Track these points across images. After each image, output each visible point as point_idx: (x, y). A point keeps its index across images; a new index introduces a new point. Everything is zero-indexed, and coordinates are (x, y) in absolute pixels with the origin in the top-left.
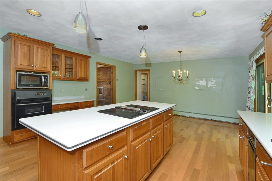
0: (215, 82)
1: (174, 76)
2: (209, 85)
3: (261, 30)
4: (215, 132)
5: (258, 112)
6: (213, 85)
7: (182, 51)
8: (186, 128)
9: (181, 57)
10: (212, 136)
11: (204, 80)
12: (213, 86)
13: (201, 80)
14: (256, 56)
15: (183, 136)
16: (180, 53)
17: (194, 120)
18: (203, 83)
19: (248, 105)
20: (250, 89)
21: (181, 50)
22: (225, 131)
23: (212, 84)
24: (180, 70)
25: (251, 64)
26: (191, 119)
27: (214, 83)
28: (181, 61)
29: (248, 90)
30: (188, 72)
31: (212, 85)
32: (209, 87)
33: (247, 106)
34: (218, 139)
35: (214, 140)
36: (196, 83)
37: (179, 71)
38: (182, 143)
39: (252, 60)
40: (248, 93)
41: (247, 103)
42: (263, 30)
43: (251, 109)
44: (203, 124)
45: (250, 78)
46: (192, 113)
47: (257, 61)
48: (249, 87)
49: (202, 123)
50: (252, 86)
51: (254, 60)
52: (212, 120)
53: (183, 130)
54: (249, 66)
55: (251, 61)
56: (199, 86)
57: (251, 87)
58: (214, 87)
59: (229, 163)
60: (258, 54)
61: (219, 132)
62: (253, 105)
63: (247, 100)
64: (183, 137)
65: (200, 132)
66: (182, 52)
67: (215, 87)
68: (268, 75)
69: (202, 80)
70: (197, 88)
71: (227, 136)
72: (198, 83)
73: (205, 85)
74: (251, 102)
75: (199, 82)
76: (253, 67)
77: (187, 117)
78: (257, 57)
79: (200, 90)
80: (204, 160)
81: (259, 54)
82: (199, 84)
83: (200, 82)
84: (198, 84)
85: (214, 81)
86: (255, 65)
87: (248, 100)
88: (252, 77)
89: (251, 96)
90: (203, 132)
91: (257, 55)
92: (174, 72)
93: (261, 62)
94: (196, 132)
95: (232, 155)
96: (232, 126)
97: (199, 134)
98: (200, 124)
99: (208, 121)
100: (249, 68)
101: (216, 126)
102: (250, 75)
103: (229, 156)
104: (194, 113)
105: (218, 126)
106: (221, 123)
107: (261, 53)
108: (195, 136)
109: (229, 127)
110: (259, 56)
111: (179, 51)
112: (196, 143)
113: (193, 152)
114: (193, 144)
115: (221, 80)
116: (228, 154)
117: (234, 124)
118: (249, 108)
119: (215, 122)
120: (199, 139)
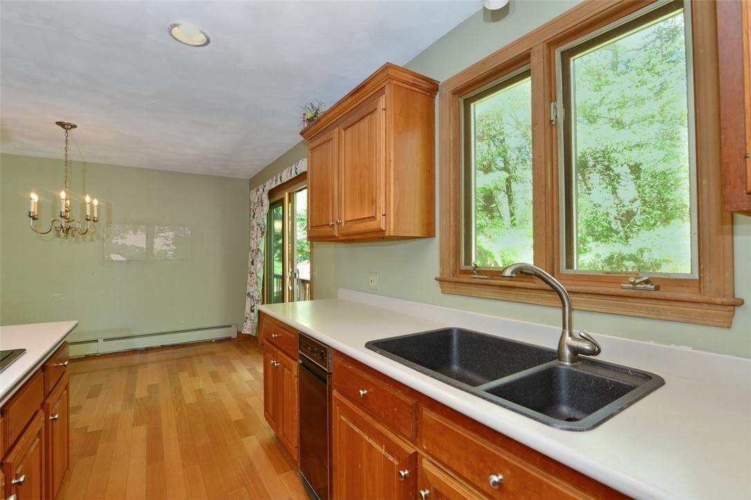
0: (172, 239)
1: (36, 213)
2: (155, 246)
3: (302, 134)
4: (184, 376)
5: (267, 303)
6: (168, 245)
7: (74, 126)
8: (87, 398)
9: (71, 146)
10: (180, 391)
11: (139, 232)
12: (168, 248)
13: (131, 232)
14: (271, 185)
15: (86, 428)
16: (67, 129)
17: (109, 360)
18: (136, 240)
19: (250, 289)
20: (254, 253)
21: (73, 123)
22: (206, 366)
23: (165, 244)
24: (66, 192)
25: (256, 199)
26: (95, 362)
27: (170, 242)
28: (71, 161)
29: (250, 257)
30: (96, 202)
31: (165, 248)
32: (155, 251)
33: (249, 294)
34: (199, 393)
35: (190, 399)
36: (114, 241)
38: (94, 452)
39: (261, 190)
40: (250, 263)
41: (248, 287)
42: (305, 135)
43: (256, 298)
44: (143, 364)
45: (255, 228)
46: (97, 341)
47: (272, 193)
48: (253, 251)
49: (139, 365)
50: (260, 247)
51: (266, 192)
52: (163, 347)
53: (81, 406)
54: (253, 204)
55: (259, 193)
56: (123, 250)
57: (259, 250)
58: (170, 251)
59: (243, 440)
60: (277, 180)
61: (194, 374)
62: (260, 289)
63: (247, 279)
64: (89, 430)
65: (141, 392)
66: (73, 130)
67: (172, 253)
68: (314, 225)
69: (135, 232)
70: (116, 257)
71: (215, 377)
72: (120, 242)
73: (145, 247)
74: (257, 284)
75: (122, 238)
76: (262, 205)
77: (80, 359)
78: (273, 186)
79: (128, 262)
80: (186, 467)
81: (279, 179)
82: (123, 245)
83: (128, 236)
84: (120, 244)
85: (171, 234)
86: (266, 202)
87: (249, 279)
88: (261, 229)
89: (258, 270)
90: (153, 389)
91: (274, 182)
92: (35, 197)
93: (278, 198)
94: (130, 398)
95: (240, 417)
96: (217, 348)
97: (140, 398)
98: (132, 368)
99: (155, 353)
100: (252, 207)
101: (181, 358)
102: (254, 223)
103: (236, 421)
104: (105, 340)
105: (186, 357)
106: (190, 348)
107: (282, 179)
108: (133, 410)
109: (213, 353)
110: (278, 184)
111: (60, 124)
112: (142, 431)
113: (145, 463)
114: (135, 437)
115: (189, 233)
116: (234, 419)
117: (219, 341)
118: (252, 297)
119: (174, 351)
120: (149, 415)
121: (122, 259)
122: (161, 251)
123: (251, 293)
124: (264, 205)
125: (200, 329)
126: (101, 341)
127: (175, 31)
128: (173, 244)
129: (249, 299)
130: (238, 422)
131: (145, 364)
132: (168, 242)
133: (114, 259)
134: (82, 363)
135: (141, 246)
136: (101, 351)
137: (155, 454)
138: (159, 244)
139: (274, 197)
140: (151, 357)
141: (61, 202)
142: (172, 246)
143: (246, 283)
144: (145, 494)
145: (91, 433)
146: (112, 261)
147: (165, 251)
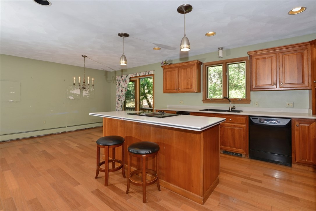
2: (83, 94)
6: (87, 94)
9: (86, 63)
11: (78, 89)
12: (87, 95)
13: (75, 89)
18: (77, 92)
31: (86, 94)
32: (83, 96)
36: (70, 92)
45: (120, 89)
51: (129, 78)
52: (86, 129)
55: (123, 77)
56: (73, 95)
57: (123, 96)
66: (86, 57)
67: (88, 96)
70: (71, 98)
72: (72, 92)
74: (121, 107)
75: (73, 91)
76: (126, 82)
77: (59, 134)
79: (74, 99)
85: (88, 90)
86: (128, 81)
87: (117, 105)
88: (125, 89)
100: (118, 82)
102: (119, 87)
104: (68, 127)
111: (83, 56)
115: (94, 89)
121: (73, 98)
122: (85, 95)
125: (97, 123)
126: (66, 127)
128: (89, 93)
132: (87, 93)
133: (70, 98)
135: (79, 94)
136: (67, 131)
146: (70, 99)
147: (86, 96)
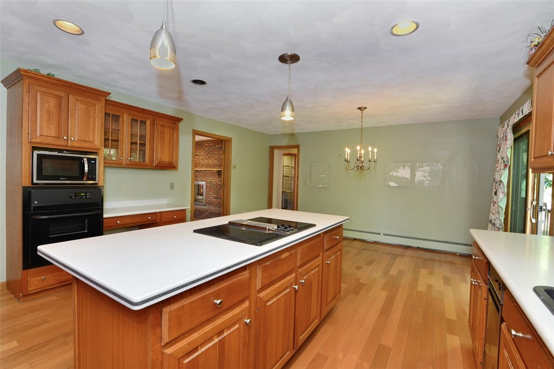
0: (428, 172)
1: (348, 159)
2: (416, 177)
3: (528, 63)
4: (424, 272)
5: (511, 231)
6: (425, 177)
7: (366, 108)
8: (366, 264)
9: (364, 119)
10: (417, 280)
11: (406, 168)
12: (425, 179)
13: (401, 168)
14: (515, 119)
15: (360, 280)
16: (362, 111)
17: (385, 247)
18: (404, 173)
19: (492, 217)
20: (498, 184)
21: (365, 106)
22: (444, 270)
23: (423, 176)
24: (360, 146)
25: (502, 134)
26: (378, 246)
27: (427, 174)
28: (364, 128)
29: (494, 188)
30: (376, 150)
31: (423, 178)
32: (416, 181)
33: (490, 221)
34: (430, 287)
35: (421, 288)
36: (391, 174)
37: (358, 148)
38: (358, 294)
39: (506, 125)
40: (493, 194)
41: (491, 215)
42: (531, 63)
43: (498, 225)
44: (402, 255)
45: (500, 162)
46: (380, 234)
47: (516, 128)
48: (496, 182)
49: (399, 255)
50: (502, 179)
51: (510, 127)
52: (418, 248)
53: (361, 267)
55: (504, 129)
56: (396, 179)
57: (501, 181)
58: (426, 181)
59: (448, 335)
60: (519, 114)
61: (431, 273)
62: (502, 218)
63: (490, 207)
64: (360, 281)
65: (393, 272)
66: (365, 110)
67: (428, 182)
68: (536, 156)
69: (404, 168)
70: (392, 184)
71: (447, 281)
72: (395, 174)
73: (409, 178)
74: (498, 213)
75: (396, 171)
76: (506, 140)
77: (371, 243)
79: (399, 186)
80: (399, 328)
81: (521, 113)
82: (397, 176)
83: (400, 170)
84: (395, 175)
85: (427, 169)
86: (511, 137)
87: (492, 208)
88: (504, 162)
89: (499, 200)
90: (401, 272)
91: (516, 116)
92: (348, 150)
94: (386, 273)
95: (454, 318)
96: (458, 260)
97: (392, 275)
98: (394, 256)
99: (412, 251)
100: (498, 143)
101: (428, 260)
102: (499, 157)
103: (448, 319)
104: (384, 234)
105: (431, 260)
106: (437, 254)
107: (524, 112)
108: (385, 280)
109: (452, 263)
110: (520, 118)
111: (359, 108)
112: (384, 294)
113: (378, 313)
114: (379, 296)
115: (442, 167)
116: (447, 316)
117: (462, 256)
118: (494, 224)
119: (425, 253)
120: (392, 287)
121: (396, 185)
122: (420, 180)
123: (493, 221)
124: (508, 139)
125: (446, 242)
126: (382, 235)
127: (395, 31)
128: (429, 175)
129: (491, 225)
130: (449, 321)
131: (403, 256)
132: (425, 175)
134: (371, 245)
135: (407, 177)
137: (386, 311)
138: (419, 176)
139: (520, 130)
140: (409, 252)
141: (357, 152)
142: (428, 177)
143: (489, 211)
144: (371, 329)
145: (360, 283)
146: (390, 186)
147: (423, 180)
